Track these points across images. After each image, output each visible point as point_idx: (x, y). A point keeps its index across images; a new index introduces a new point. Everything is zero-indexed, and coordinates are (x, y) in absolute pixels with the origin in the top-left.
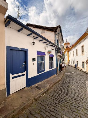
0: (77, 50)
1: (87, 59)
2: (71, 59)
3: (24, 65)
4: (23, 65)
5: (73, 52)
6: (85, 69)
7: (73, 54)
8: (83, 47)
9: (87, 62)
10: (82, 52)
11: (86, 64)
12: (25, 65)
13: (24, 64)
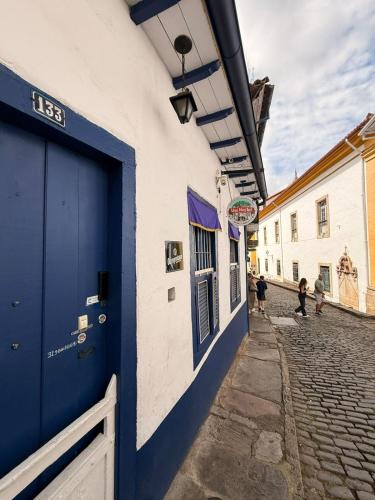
0: (294, 216)
1: (342, 255)
2: (267, 252)
3: (93, 312)
4: (84, 322)
5: (277, 223)
6: (331, 296)
7: (277, 235)
8: (322, 203)
9: (342, 265)
10: (320, 223)
11: (339, 272)
12: (102, 319)
13: (93, 300)
